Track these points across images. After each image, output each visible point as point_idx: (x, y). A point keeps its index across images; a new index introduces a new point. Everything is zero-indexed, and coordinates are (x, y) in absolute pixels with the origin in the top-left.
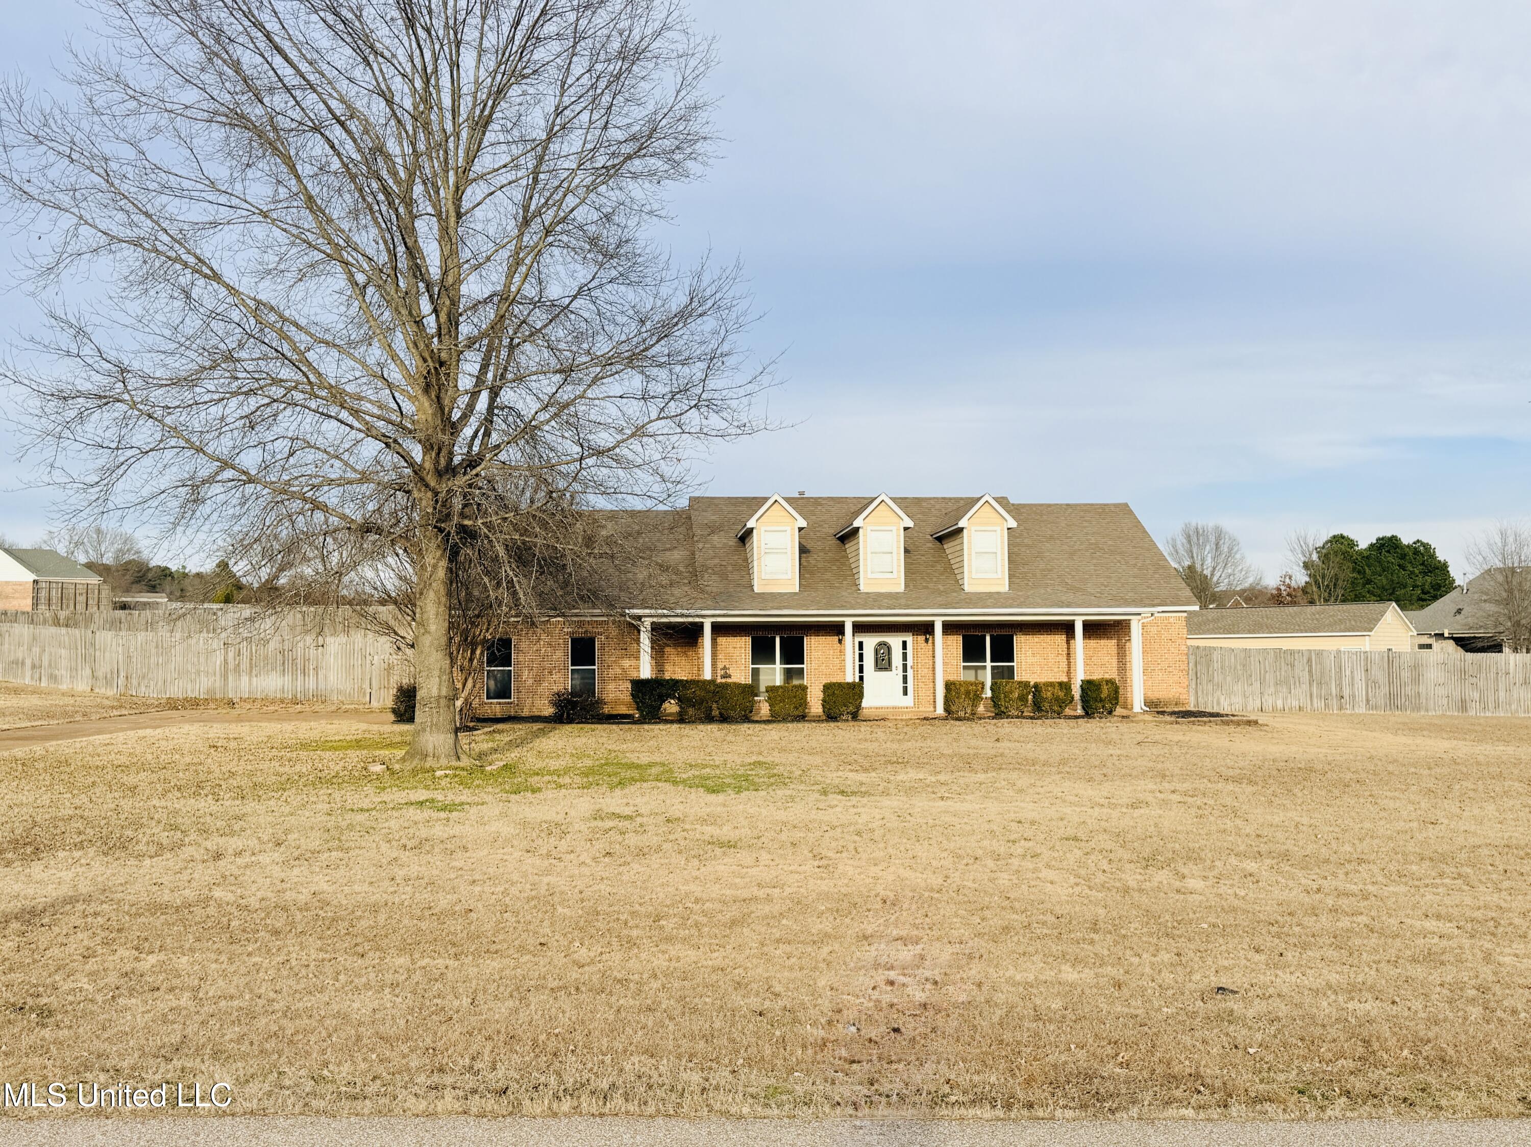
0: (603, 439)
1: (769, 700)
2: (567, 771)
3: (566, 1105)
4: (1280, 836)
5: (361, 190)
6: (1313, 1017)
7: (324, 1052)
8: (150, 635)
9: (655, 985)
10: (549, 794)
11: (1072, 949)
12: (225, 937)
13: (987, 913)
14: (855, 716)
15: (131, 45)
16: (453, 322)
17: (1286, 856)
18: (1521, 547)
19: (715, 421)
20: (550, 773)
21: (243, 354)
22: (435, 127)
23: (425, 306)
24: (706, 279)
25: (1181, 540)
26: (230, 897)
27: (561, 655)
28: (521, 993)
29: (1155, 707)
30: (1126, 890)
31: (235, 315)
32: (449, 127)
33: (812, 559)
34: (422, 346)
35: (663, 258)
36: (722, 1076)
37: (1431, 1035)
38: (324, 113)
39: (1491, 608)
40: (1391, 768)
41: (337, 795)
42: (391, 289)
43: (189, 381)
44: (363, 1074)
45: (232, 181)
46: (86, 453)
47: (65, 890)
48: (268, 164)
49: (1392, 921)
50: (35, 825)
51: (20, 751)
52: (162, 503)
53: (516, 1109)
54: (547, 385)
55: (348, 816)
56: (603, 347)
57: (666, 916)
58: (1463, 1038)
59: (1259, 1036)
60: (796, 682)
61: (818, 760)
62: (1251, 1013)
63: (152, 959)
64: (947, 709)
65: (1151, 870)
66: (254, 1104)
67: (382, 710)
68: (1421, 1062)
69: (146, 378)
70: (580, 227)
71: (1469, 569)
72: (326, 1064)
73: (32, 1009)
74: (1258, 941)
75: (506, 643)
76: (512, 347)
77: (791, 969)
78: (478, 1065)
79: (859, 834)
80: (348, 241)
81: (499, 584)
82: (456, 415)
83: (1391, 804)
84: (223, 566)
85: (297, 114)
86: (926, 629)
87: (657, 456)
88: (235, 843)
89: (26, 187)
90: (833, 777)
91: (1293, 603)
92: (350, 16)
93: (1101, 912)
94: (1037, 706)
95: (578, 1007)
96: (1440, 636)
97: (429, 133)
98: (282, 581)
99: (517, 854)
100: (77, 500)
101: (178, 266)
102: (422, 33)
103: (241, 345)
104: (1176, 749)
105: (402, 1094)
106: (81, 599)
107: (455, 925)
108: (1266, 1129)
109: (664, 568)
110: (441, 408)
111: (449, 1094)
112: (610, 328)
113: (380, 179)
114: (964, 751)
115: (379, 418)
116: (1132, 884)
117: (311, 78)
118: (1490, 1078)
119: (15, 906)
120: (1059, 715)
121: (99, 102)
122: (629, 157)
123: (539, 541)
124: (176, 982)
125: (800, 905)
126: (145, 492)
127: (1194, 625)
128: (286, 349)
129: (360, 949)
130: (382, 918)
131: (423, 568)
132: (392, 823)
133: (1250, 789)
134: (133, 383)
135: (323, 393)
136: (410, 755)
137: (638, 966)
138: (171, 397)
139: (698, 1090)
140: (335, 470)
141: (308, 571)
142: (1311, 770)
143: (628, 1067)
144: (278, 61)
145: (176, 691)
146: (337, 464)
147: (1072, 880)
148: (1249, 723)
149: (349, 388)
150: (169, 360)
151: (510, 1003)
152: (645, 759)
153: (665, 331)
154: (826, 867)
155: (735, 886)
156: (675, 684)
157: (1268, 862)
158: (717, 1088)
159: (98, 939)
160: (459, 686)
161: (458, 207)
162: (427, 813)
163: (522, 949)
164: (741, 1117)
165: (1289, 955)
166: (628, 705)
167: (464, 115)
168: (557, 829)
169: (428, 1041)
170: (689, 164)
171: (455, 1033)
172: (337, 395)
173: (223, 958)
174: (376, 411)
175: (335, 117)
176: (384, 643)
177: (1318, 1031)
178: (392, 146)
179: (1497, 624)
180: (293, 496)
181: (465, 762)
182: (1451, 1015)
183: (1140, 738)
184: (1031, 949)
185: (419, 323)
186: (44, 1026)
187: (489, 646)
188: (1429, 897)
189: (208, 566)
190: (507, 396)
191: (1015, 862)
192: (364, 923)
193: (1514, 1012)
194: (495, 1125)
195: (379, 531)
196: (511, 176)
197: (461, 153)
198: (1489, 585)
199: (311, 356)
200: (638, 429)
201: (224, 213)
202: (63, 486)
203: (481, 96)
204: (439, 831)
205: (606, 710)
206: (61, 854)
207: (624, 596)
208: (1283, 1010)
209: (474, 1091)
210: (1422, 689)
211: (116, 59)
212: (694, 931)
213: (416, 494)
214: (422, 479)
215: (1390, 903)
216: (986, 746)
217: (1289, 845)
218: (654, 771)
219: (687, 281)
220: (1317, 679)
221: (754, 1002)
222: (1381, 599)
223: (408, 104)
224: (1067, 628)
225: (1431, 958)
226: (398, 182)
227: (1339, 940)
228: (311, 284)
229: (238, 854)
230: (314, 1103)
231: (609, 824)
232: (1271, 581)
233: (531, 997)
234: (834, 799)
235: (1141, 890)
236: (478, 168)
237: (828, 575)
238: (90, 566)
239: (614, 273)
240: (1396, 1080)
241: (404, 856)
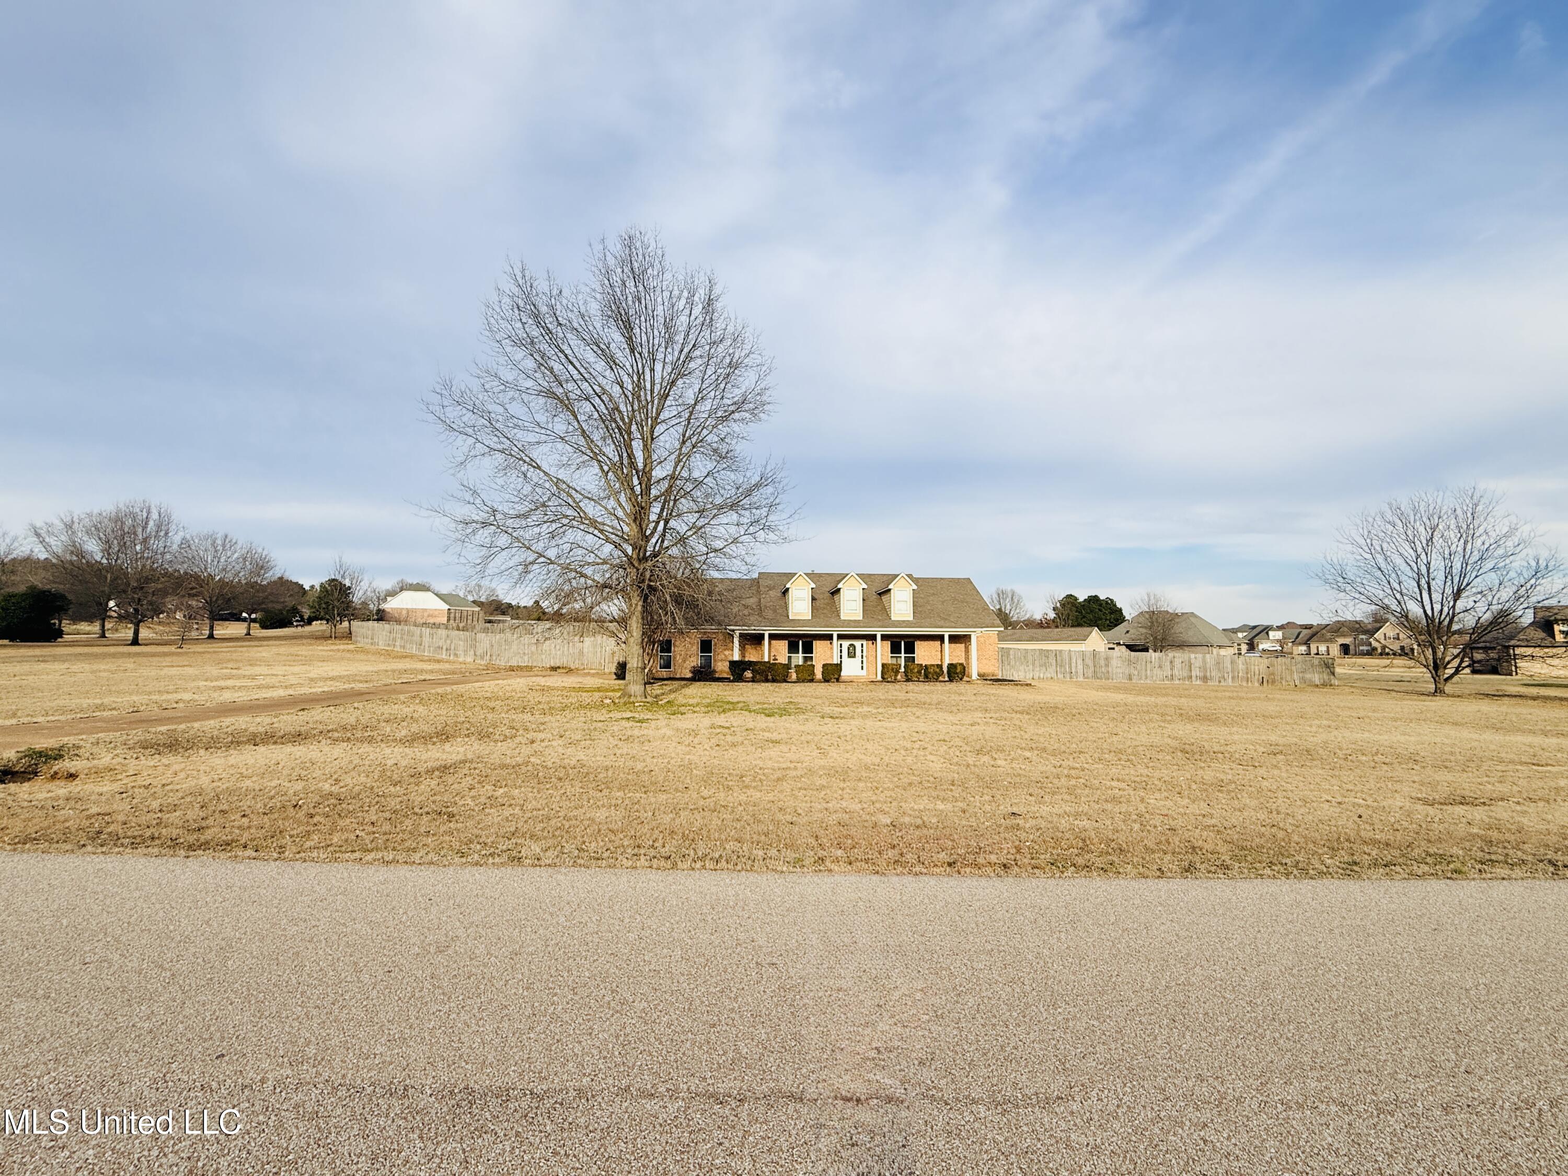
0: (719, 544)
1: (796, 672)
2: (698, 705)
3: (699, 865)
4: (1042, 739)
5: (607, 428)
6: (1057, 828)
7: (583, 837)
8: (502, 635)
9: (741, 808)
10: (689, 716)
11: (942, 794)
12: (536, 781)
13: (901, 776)
14: (838, 680)
15: (502, 360)
16: (648, 488)
17: (1044, 750)
18: (1157, 601)
19: (772, 536)
20: (690, 705)
21: (550, 503)
22: (643, 398)
23: (636, 481)
24: (769, 469)
25: (995, 596)
26: (539, 762)
27: (696, 649)
28: (676, 811)
29: (982, 677)
30: (968, 766)
31: (547, 485)
32: (649, 398)
33: (818, 603)
34: (633, 500)
35: (748, 459)
36: (773, 852)
37: (1115, 837)
38: (592, 392)
39: (1144, 631)
40: (1095, 707)
41: (589, 714)
42: (619, 472)
43: (525, 516)
44: (602, 847)
45: (548, 422)
46: (475, 549)
47: (460, 757)
48: (566, 416)
49: (1096, 781)
50: (447, 725)
51: (440, 690)
52: (510, 573)
53: (674, 866)
54: (692, 518)
55: (594, 724)
56: (718, 500)
57: (745, 776)
58: (1130, 839)
59: (1031, 837)
60: (809, 663)
61: (820, 701)
62: (1027, 826)
63: (501, 791)
64: (883, 677)
65: (980, 756)
66: (550, 862)
67: (610, 673)
68: (1110, 851)
69: (505, 514)
70: (709, 445)
71: (1132, 611)
72: (584, 842)
73: (445, 814)
74: (1031, 791)
75: (669, 642)
76: (675, 501)
77: (806, 802)
78: (656, 845)
79: (839, 737)
80: (600, 450)
81: (667, 614)
82: (648, 532)
83: (1095, 725)
84: (537, 602)
85: (578, 392)
86: (872, 638)
87: (744, 553)
88: (541, 736)
89: (452, 425)
90: (827, 710)
91: (1048, 627)
92: (604, 347)
93: (956, 776)
94: (926, 676)
95: (704, 818)
96: (1119, 644)
97: (639, 401)
98: (564, 611)
99: (674, 744)
100: (471, 571)
101: (521, 462)
102: (638, 356)
103: (549, 499)
104: (992, 698)
105: (620, 858)
106: (470, 618)
107: (645, 777)
108: (1034, 882)
109: (746, 607)
110: (642, 529)
111: (642, 857)
112: (722, 492)
113: (616, 422)
114: (890, 697)
115: (612, 533)
116: (971, 762)
117: (586, 375)
118: (1144, 859)
119: (437, 764)
120: (937, 680)
121: (487, 386)
122: (733, 412)
123: (687, 593)
124: (513, 802)
125: (811, 771)
126: (503, 568)
127: (1001, 638)
128: (570, 501)
129: (599, 788)
130: (610, 773)
131: (631, 605)
132: (615, 728)
133: (1027, 717)
134: (498, 516)
135: (587, 522)
136: (623, 695)
137: (732, 799)
138: (517, 523)
139: (761, 859)
140: (591, 558)
141: (577, 606)
142: (1057, 708)
143: (728, 847)
144: (570, 368)
145: (514, 663)
146: (592, 555)
147: (942, 760)
148: (1027, 685)
149: (599, 520)
150: (516, 506)
151: (671, 815)
152: (735, 700)
153: (749, 493)
154: (824, 754)
155: (778, 762)
156: (751, 663)
157: (1036, 752)
158: (771, 858)
159: (476, 781)
160: (646, 662)
161: (652, 434)
162: (631, 723)
163: (677, 790)
164: (782, 872)
165: (1046, 797)
166: (728, 673)
167: (656, 391)
168: (694, 733)
169: (633, 833)
170: (761, 415)
171: (645, 829)
172: (593, 523)
173: (535, 790)
174: (611, 530)
175: (596, 393)
176: (612, 641)
177: (1060, 835)
178: (622, 407)
179: (1146, 638)
180: (571, 570)
181: (649, 699)
182: (1124, 828)
183: (975, 692)
184: (922, 794)
185: (632, 489)
186: (450, 822)
187: (661, 643)
188: (1114, 770)
189: (530, 603)
190: (672, 523)
191: (915, 751)
192: (601, 776)
193: (1155, 827)
194: (665, 873)
195: (611, 588)
196: (677, 421)
197: (654, 410)
198: (1141, 619)
199: (581, 504)
200: (735, 539)
201: (543, 438)
202: (464, 565)
203: (664, 384)
204: (636, 732)
205: (717, 676)
206: (459, 739)
207: (726, 620)
208: (1043, 824)
209: (655, 857)
210: (1110, 669)
211: (495, 366)
212: (759, 783)
213: (628, 570)
214: (631, 563)
215: (1095, 773)
216: (902, 696)
217: (1046, 744)
218: (740, 705)
219: (759, 470)
220: (1060, 664)
221: (789, 818)
222: (1091, 626)
223: (630, 387)
224: (941, 638)
225: (1114, 800)
226: (624, 424)
227: (1071, 791)
228: (583, 471)
229: (542, 741)
230: (578, 861)
231: (718, 731)
232: (1038, 616)
233: (681, 812)
234: (827, 720)
235: (975, 765)
236: (662, 417)
237: (825, 611)
238: (474, 602)
239: (725, 466)
240: (1097, 859)
241: (620, 744)
